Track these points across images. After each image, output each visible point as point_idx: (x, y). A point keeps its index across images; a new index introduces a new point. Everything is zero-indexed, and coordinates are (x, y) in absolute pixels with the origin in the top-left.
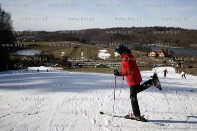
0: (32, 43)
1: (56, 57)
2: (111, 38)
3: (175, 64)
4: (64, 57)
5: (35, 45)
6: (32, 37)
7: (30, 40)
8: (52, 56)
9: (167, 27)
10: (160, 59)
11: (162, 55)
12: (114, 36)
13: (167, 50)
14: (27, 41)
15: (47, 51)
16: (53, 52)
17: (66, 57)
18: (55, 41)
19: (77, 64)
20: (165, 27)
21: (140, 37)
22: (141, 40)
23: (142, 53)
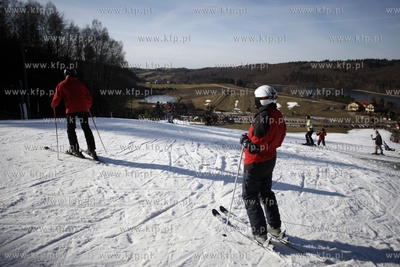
0: (166, 86)
1: (197, 107)
2: (287, 79)
3: (394, 125)
4: (208, 107)
5: (170, 89)
6: (167, 77)
7: (165, 81)
8: (192, 105)
9: (390, 59)
10: (366, 115)
11: (370, 108)
12: (291, 76)
13: (382, 101)
14: (159, 83)
15: (186, 98)
16: (194, 100)
17: (211, 108)
18: (199, 83)
19: (227, 118)
20: (385, 60)
21: (337, 78)
22: (338, 82)
23: (335, 104)
